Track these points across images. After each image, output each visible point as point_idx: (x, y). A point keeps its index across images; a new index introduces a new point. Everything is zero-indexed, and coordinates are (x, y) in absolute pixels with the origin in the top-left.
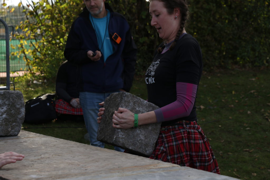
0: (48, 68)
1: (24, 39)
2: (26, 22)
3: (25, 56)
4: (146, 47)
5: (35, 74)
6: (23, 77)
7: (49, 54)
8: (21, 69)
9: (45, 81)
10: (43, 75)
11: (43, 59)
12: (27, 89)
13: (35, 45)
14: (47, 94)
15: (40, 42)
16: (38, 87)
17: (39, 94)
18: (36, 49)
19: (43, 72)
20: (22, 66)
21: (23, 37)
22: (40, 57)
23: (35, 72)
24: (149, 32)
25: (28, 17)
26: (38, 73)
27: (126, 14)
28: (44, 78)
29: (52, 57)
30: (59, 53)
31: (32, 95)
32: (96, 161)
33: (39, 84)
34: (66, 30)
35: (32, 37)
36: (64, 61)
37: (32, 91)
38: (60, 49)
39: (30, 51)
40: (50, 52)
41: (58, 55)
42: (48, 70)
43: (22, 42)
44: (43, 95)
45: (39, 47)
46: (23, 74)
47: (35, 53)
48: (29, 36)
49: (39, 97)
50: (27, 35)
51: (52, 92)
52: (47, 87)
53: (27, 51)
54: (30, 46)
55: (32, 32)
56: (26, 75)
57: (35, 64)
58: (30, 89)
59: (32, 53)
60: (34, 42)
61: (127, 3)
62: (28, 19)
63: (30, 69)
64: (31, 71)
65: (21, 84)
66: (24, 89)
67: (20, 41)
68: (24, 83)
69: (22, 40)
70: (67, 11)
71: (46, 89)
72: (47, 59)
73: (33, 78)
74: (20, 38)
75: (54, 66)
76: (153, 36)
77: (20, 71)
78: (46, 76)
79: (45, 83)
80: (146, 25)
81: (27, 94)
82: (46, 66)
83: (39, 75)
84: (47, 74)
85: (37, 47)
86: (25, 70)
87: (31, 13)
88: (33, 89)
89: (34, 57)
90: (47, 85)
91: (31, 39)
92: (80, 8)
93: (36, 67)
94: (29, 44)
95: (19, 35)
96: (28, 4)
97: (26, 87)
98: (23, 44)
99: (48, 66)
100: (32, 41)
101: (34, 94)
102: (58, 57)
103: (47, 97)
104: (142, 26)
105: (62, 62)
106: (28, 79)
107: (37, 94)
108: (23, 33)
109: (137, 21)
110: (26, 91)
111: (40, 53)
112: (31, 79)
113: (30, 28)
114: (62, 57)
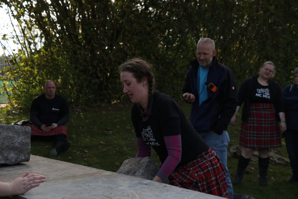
0: (24, 101)
1: (6, 80)
2: (8, 68)
3: (7, 93)
4: (97, 86)
5: (14, 105)
6: (5, 108)
7: (24, 91)
8: (4, 102)
9: (22, 111)
10: (20, 106)
11: (20, 95)
12: (8, 117)
13: (14, 85)
14: (22, 121)
15: (18, 82)
16: (16, 115)
17: (17, 121)
18: (15, 87)
19: (20, 105)
20: (5, 100)
21: (5, 79)
22: (18, 93)
23: (14, 104)
24: (99, 75)
25: (10, 64)
26: (16, 105)
27: (82, 62)
28: (21, 109)
29: (27, 93)
30: (32, 90)
31: (11, 121)
32: (56, 171)
33: (17, 113)
34: (38, 74)
35: (12, 79)
36: (36, 96)
37: (12, 118)
38: (33, 88)
39: (11, 89)
40: (25, 90)
41: (32, 92)
42: (24, 103)
43: (5, 82)
44: (19, 121)
45: (17, 86)
46: (5, 106)
47: (14, 91)
48: (10, 78)
49: (17, 123)
50: (9, 77)
51: (26, 119)
52: (22, 116)
53: (9, 89)
54: (10, 85)
55: (12, 75)
56: (7, 107)
57: (14, 99)
58: (10, 117)
59: (12, 90)
60: (14, 82)
61: (83, 54)
62: (9, 65)
63: (10, 102)
64: (11, 104)
65: (3, 113)
66: (6, 117)
67: (3, 82)
68: (5, 113)
69: (5, 81)
70: (38, 60)
71: (22, 117)
72: (23, 95)
73: (12, 109)
74: (3, 80)
75: (28, 100)
76: (102, 78)
77: (3, 103)
78: (23, 108)
79: (21, 113)
80: (97, 70)
81: (7, 121)
82: (22, 100)
83: (16, 107)
84: (23, 106)
85: (16, 86)
86: (7, 103)
87: (11, 61)
88: (12, 117)
89: (13, 93)
90: (23, 114)
91: (12, 80)
92: (48, 58)
93: (15, 101)
94: (10, 84)
95: (2, 77)
96: (10, 55)
97: (6, 115)
98: (6, 84)
99: (24, 99)
100: (13, 81)
101: (12, 121)
102: (31, 93)
103: (22, 123)
104: (94, 71)
105: (35, 97)
106: (8, 110)
107: (15, 120)
108: (6, 76)
109: (90, 67)
110: (6, 118)
111: (18, 90)
112: (11, 110)
113: (11, 72)
114: (34, 93)
